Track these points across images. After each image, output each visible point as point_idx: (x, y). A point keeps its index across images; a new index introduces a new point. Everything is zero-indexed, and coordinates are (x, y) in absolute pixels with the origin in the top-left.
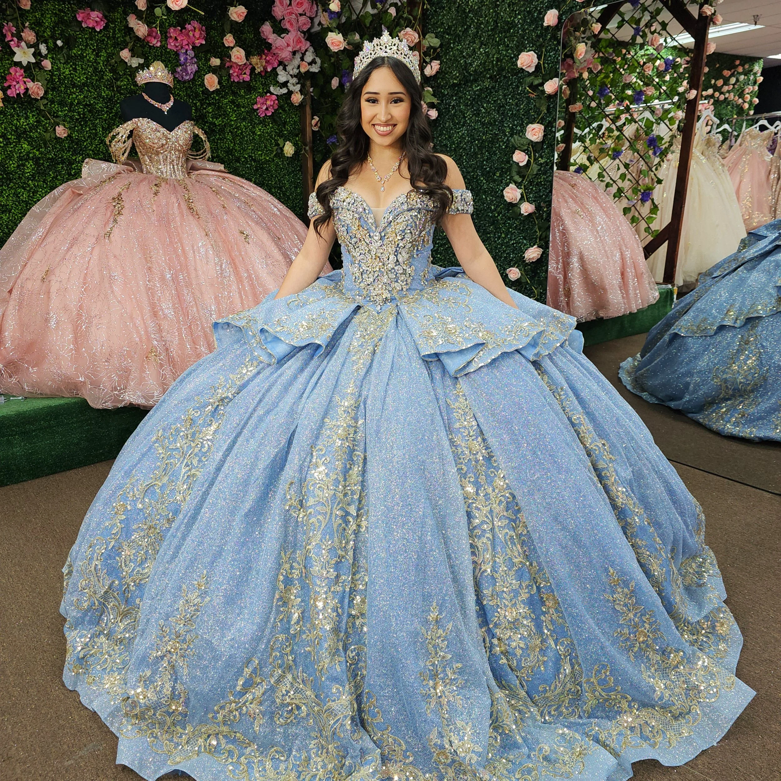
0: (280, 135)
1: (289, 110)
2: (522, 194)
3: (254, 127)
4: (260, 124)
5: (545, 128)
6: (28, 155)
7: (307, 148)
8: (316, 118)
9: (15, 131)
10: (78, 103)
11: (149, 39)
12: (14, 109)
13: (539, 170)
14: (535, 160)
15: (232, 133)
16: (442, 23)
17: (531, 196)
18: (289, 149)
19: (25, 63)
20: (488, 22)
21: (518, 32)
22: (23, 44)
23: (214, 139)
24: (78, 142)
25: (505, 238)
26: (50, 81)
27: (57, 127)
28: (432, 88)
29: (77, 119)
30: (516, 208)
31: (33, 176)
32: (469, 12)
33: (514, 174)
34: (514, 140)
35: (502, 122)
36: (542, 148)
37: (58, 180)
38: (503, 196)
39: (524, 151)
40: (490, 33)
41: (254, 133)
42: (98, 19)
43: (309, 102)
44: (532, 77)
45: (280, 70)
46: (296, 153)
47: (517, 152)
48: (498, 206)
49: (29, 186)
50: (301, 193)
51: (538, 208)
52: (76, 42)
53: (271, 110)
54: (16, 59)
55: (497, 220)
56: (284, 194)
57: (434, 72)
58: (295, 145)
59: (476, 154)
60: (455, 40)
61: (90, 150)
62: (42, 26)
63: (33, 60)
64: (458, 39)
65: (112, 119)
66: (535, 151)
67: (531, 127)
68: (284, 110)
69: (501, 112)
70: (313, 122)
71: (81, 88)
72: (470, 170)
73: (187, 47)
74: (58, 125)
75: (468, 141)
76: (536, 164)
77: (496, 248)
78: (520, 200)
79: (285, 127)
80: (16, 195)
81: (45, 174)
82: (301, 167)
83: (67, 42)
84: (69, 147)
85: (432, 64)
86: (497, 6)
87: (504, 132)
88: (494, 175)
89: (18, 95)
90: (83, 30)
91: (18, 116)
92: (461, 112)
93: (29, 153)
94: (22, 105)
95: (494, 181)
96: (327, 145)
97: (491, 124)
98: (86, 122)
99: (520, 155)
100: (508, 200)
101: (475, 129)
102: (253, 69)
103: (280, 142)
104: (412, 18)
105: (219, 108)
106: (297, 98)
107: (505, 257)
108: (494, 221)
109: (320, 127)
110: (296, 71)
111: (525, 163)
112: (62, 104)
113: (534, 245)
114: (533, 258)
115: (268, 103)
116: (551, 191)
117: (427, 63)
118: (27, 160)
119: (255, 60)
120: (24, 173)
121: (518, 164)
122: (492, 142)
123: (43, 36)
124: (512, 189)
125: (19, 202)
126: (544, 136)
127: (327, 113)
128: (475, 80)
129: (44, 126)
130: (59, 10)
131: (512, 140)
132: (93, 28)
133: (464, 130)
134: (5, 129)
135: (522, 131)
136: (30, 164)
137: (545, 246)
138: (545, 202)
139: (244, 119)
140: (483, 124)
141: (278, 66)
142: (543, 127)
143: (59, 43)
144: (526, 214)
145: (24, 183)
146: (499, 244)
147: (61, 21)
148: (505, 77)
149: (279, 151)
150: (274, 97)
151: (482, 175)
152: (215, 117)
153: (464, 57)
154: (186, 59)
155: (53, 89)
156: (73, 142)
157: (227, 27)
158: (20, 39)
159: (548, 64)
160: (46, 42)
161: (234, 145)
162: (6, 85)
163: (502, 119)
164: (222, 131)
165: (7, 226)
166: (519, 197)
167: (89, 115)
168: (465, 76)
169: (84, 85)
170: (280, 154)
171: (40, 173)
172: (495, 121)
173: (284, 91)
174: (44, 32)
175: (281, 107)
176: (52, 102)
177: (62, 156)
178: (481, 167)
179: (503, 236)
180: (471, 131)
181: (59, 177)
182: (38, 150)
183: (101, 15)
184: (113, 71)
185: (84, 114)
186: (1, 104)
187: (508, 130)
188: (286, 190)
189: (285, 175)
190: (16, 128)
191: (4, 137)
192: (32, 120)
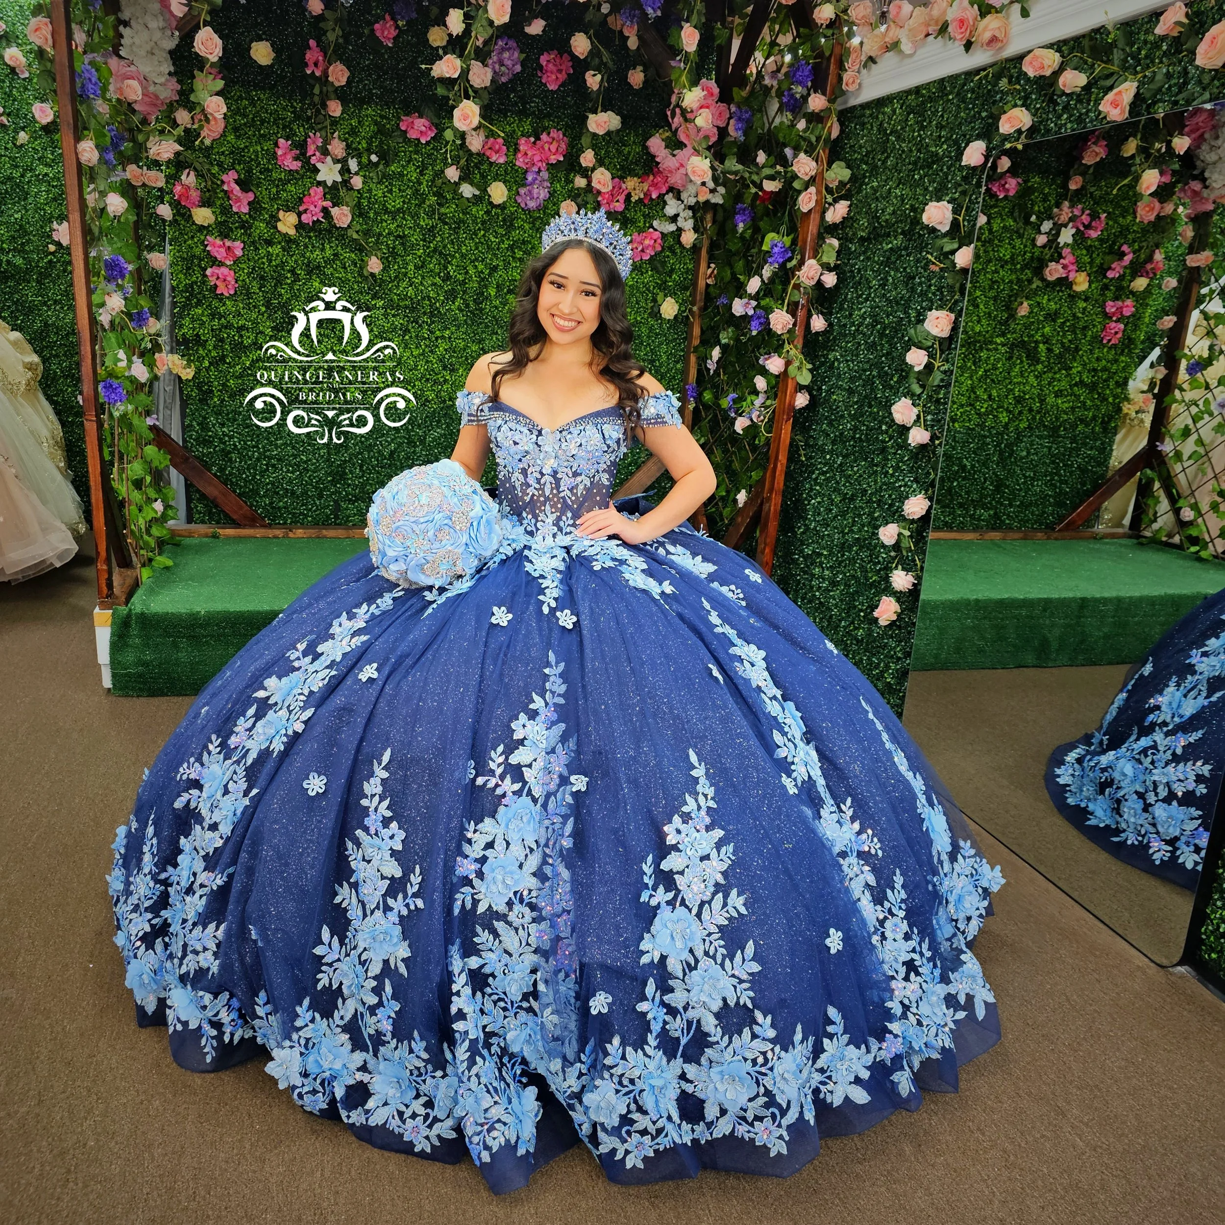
0: (662, 287)
2: (918, 416)
5: (955, 319)
7: (695, 309)
8: (713, 268)
9: (308, 266)
10: (389, 234)
11: (488, 153)
12: (310, 238)
13: (942, 380)
16: (861, 147)
17: (929, 417)
18: (669, 308)
19: (329, 184)
20: (911, 151)
21: (942, 170)
22: (329, 159)
25: (892, 476)
26: (359, 205)
28: (839, 239)
30: (903, 433)
32: (891, 134)
33: (913, 380)
35: (909, 300)
36: (949, 348)
38: (892, 414)
39: (924, 349)
40: (910, 167)
42: (423, 129)
43: (706, 244)
44: (945, 240)
45: (669, 198)
46: (681, 314)
47: (914, 349)
48: (890, 427)
51: (933, 438)
52: (396, 155)
53: (650, 252)
54: (320, 177)
55: (887, 448)
57: (838, 219)
58: (680, 303)
60: (871, 172)
62: (357, 136)
63: (339, 179)
64: (874, 171)
65: (428, 255)
66: (942, 352)
67: (933, 314)
68: (674, 253)
71: (394, 214)
72: (867, 366)
73: (540, 164)
76: (939, 370)
78: (914, 422)
79: (670, 276)
82: (685, 333)
83: (383, 156)
84: (369, 289)
85: (837, 205)
86: (923, 128)
88: (891, 379)
89: (315, 222)
90: (407, 141)
91: (313, 247)
92: (867, 279)
95: (891, 388)
96: (717, 308)
97: (897, 303)
99: (916, 355)
100: (896, 420)
102: (629, 196)
103: (660, 298)
104: (813, 139)
106: (689, 238)
107: (891, 505)
110: (692, 201)
111: (921, 367)
113: (922, 491)
114: (914, 514)
115: (647, 242)
117: (830, 204)
119: (631, 183)
121: (913, 367)
122: (895, 329)
123: (356, 149)
124: (904, 404)
126: (953, 330)
127: (723, 262)
128: (889, 235)
129: (341, 261)
130: (382, 117)
132: (418, 140)
134: (296, 261)
135: (923, 319)
141: (667, 193)
142: (953, 316)
143: (374, 158)
144: (914, 445)
146: (884, 484)
147: (381, 131)
148: (920, 235)
149: (656, 310)
150: (657, 235)
151: (879, 376)
153: (877, 198)
154: (535, 179)
155: (361, 215)
157: (585, 140)
158: (325, 152)
159: (969, 221)
160: (359, 156)
162: (301, 209)
163: (910, 296)
166: (914, 417)
167: (400, 249)
168: (875, 228)
169: (398, 210)
170: (656, 314)
172: (901, 299)
173: (672, 228)
174: (359, 143)
175: (666, 248)
177: (359, 300)
178: (878, 365)
179: (891, 471)
180: (875, 309)
183: (427, 123)
184: (439, 194)
185: (394, 248)
186: (292, 232)
187: (913, 314)
188: (661, 366)
189: (661, 344)
190: (310, 262)
191: (293, 271)
192: (328, 253)
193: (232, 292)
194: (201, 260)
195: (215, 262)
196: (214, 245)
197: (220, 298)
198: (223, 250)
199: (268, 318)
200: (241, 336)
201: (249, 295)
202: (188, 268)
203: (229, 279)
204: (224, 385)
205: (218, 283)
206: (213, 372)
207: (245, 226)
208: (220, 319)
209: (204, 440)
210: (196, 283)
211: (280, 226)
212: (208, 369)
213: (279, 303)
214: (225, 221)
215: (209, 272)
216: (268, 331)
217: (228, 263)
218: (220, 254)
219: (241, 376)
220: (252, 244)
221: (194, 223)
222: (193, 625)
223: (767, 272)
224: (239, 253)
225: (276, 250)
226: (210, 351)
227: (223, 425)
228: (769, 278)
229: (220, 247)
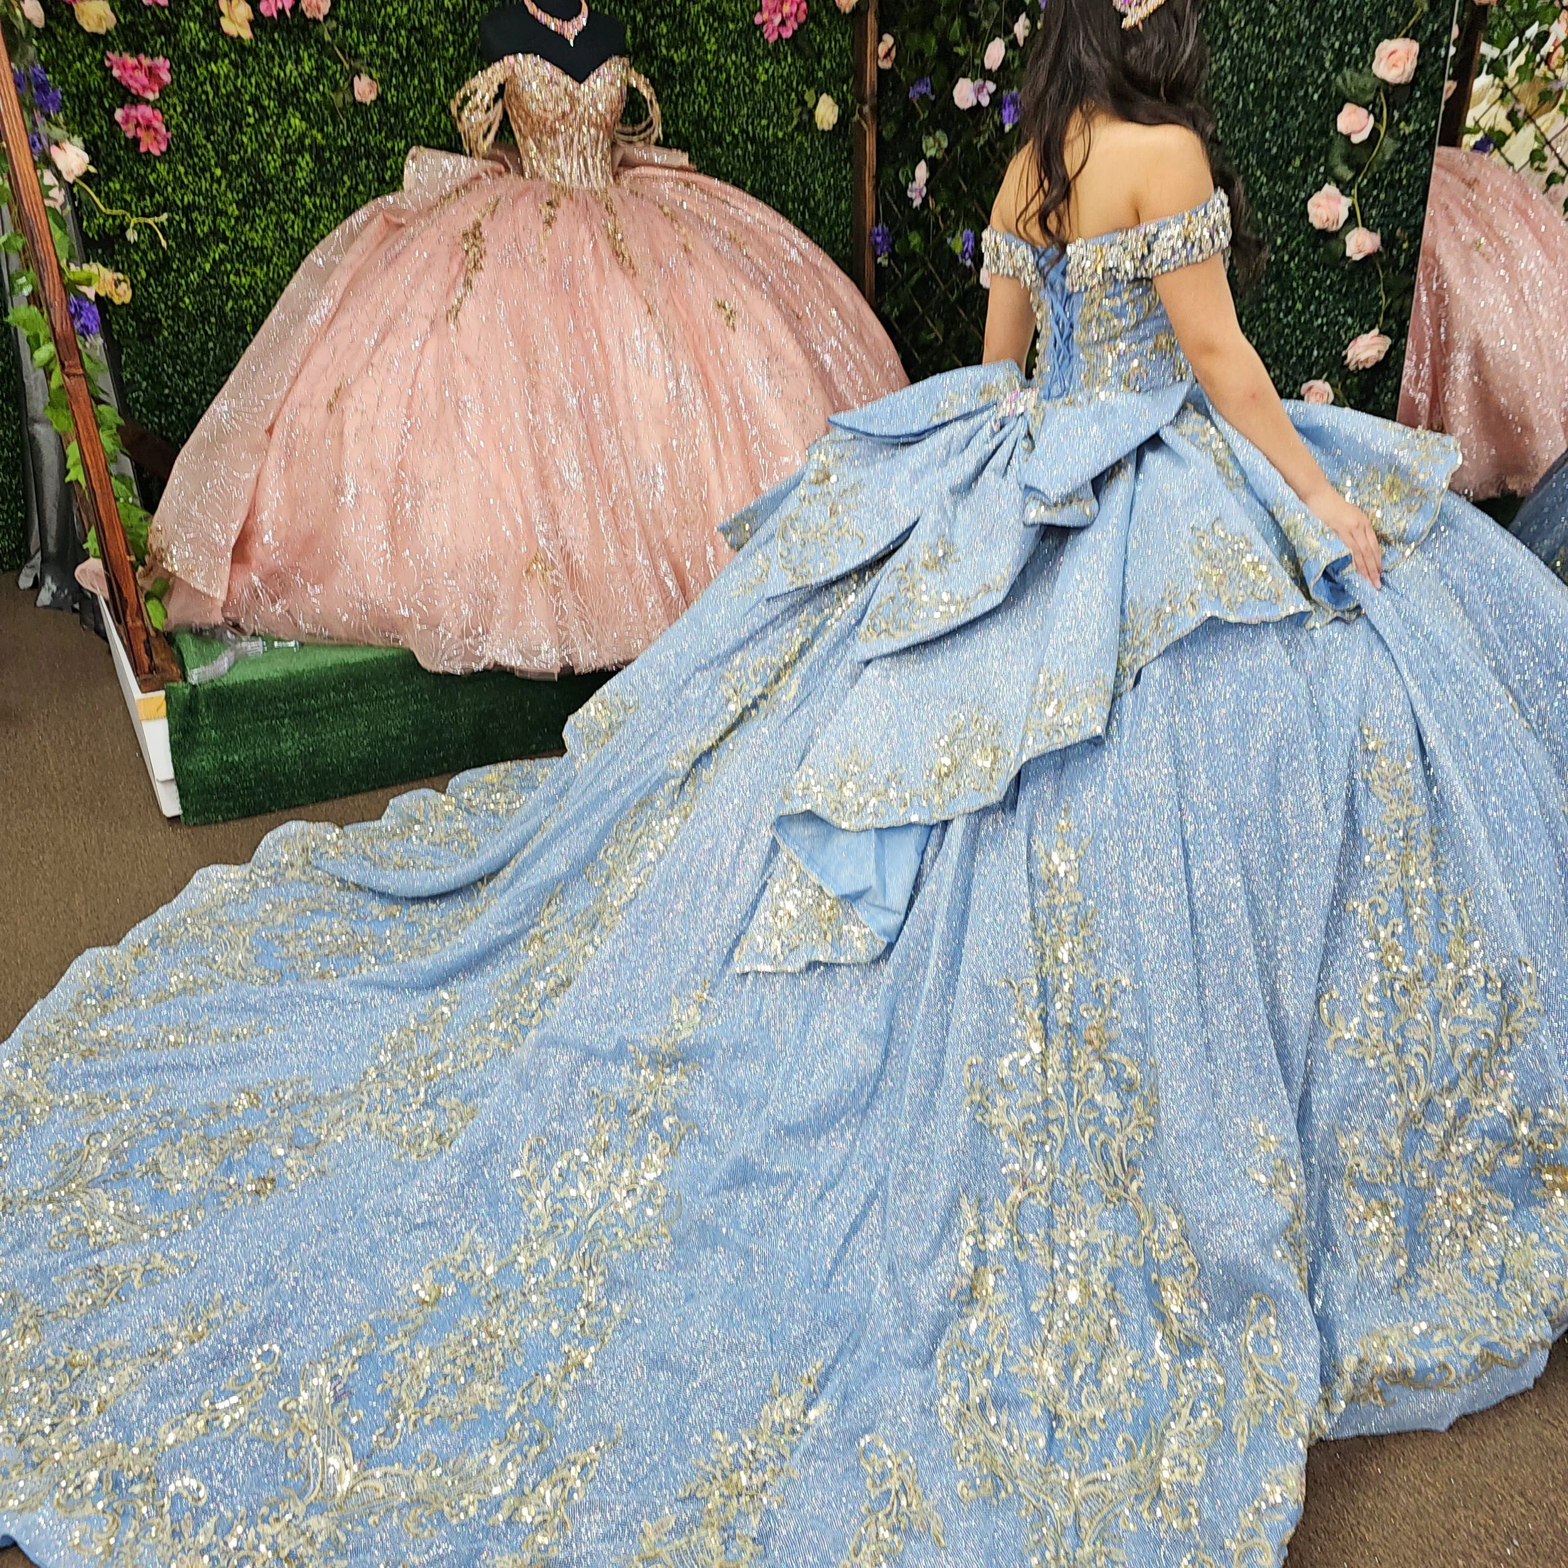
0: (809, 80)
1: (830, 22)
2: (1352, 211)
3: (754, 66)
4: (765, 57)
5: (1421, 50)
6: (302, 142)
7: (866, 109)
8: (888, 40)
9: (275, 91)
10: (399, 25)
12: (274, 43)
13: (1399, 151)
14: (1389, 127)
15: (707, 80)
17: (1374, 213)
18: (826, 113)
23: (669, 96)
24: (398, 111)
25: (1303, 312)
27: (356, 79)
29: (395, 61)
30: (1333, 244)
31: (312, 185)
33: (1336, 158)
34: (1344, 80)
35: (1316, 36)
36: (1411, 98)
37: (360, 193)
38: (1305, 214)
39: (1366, 107)
41: (754, 79)
46: (843, 120)
47: (1348, 107)
48: (1290, 238)
49: (304, 206)
50: (849, 210)
51: (1388, 242)
53: (792, 25)
55: (1289, 270)
56: (813, 214)
58: (840, 102)
59: (1247, 114)
61: (422, 127)
65: (464, 58)
66: (1391, 107)
67: (1386, 46)
68: (820, 24)
69: (1315, 13)
70: (882, 49)
72: (1231, 153)
74: (358, 73)
75: (1232, 85)
76: (1392, 136)
77: (1280, 334)
78: (1346, 222)
79: (819, 63)
80: (280, 226)
81: (333, 181)
82: (850, 151)
84: (379, 122)
87: (1320, 61)
88: (1288, 163)
89: (281, 12)
91: (281, 57)
92: (1221, 15)
93: (303, 136)
94: (289, 32)
95: (1288, 178)
96: (908, 101)
97: (1290, 44)
98: (413, 66)
99: (1353, 117)
100: (1318, 225)
101: (1250, 55)
103: (809, 96)
105: (682, 24)
107: (1301, 358)
108: (1279, 273)
109: (896, 61)
111: (1364, 135)
112: (366, 27)
113: (1371, 328)
114: (1367, 360)
115: (786, 8)
116: (1424, 202)
118: (299, 152)
120: (294, 180)
121: (1348, 137)
122: (1289, 86)
124: (1328, 197)
125: (286, 242)
126: (1419, 69)
127: (912, 28)
129: (331, 78)
131: (1339, 80)
133: (1224, 60)
134: (258, 85)
135: (1364, 58)
136: (305, 161)
137: (1397, 330)
138: (1406, 228)
139: (734, 48)
140: (1270, 43)
142: (1415, 47)
144: (1358, 257)
145: (296, 201)
146: (1288, 325)
149: (805, 117)
151: (1260, 164)
152: (674, 45)
156: (386, 109)
161: (712, 106)
163: (1317, 29)
164: (687, 76)
165: (264, 291)
166: (1344, 215)
167: (418, 51)
170: (808, 123)
171: (325, 178)
172: (1299, 36)
175: (812, 16)
176: (347, 25)
177: (367, 141)
178: (1258, 146)
179: (1299, 306)
180: (1242, 60)
181: (361, 187)
182: (321, 130)
185: (409, 49)
186: (247, 34)
187: (1329, 56)
188: (818, 204)
189: (815, 171)
190: (278, 83)
191: (255, 102)
192: (308, 66)
193: (164, 148)
194: (101, 96)
195: (128, 97)
196: (124, 67)
197: (147, 159)
198: (140, 75)
199: (229, 186)
200: (191, 222)
201: (191, 150)
202: (83, 113)
203: (157, 124)
204: (175, 307)
205: (141, 133)
206: (155, 289)
207: (168, 30)
208: (152, 196)
209: (159, 403)
210: (100, 136)
211: (227, 25)
212: (145, 284)
213: (241, 159)
214: (132, 24)
215: (119, 115)
216: (233, 210)
217: (151, 96)
218: (137, 81)
219: (199, 290)
220: (182, 61)
221: (80, 29)
222: (297, 695)
223: (1021, 28)
224: (166, 77)
225: (222, 68)
226: (145, 253)
227: (185, 375)
228: (1025, 39)
229: (134, 68)
